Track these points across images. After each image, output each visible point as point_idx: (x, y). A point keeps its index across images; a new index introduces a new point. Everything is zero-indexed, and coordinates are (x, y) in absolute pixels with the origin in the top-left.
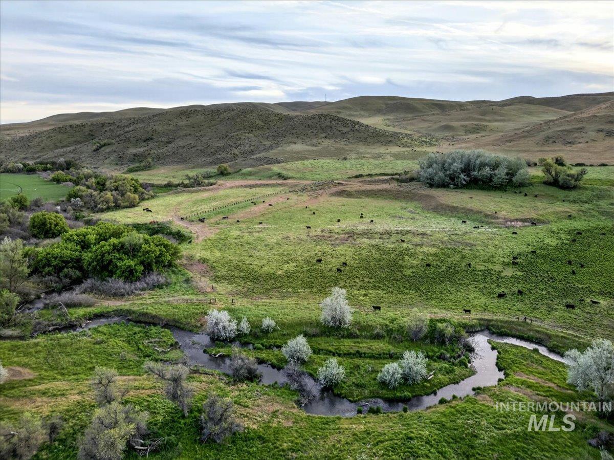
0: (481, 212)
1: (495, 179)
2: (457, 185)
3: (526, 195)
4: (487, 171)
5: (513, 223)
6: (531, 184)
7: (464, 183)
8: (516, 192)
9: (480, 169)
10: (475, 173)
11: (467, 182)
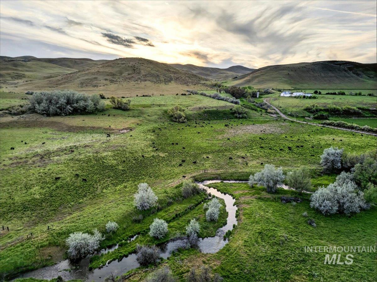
0: (100, 128)
1: (89, 108)
2: (66, 114)
3: (109, 115)
4: (82, 103)
5: (123, 131)
6: (107, 109)
7: (71, 112)
8: (103, 115)
9: (77, 102)
10: (75, 105)
11: (72, 111)
